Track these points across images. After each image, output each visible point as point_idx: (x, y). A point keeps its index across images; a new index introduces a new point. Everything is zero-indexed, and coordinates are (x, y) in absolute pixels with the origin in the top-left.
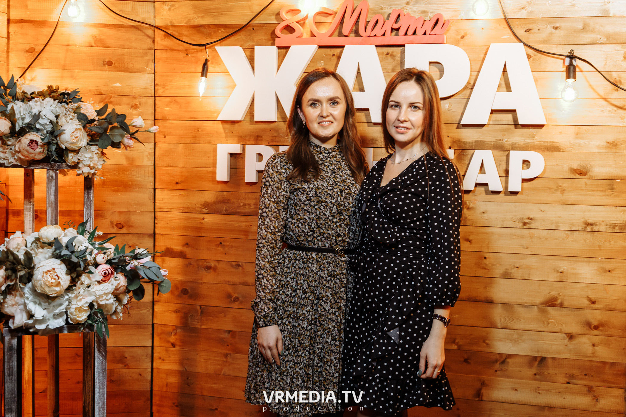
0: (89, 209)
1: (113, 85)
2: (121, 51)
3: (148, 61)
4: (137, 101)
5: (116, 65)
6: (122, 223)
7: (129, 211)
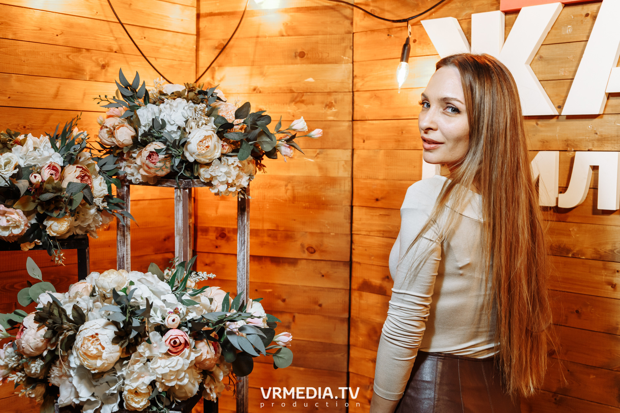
0: (243, 235)
1: (306, 80)
2: (314, 38)
3: (346, 48)
4: (331, 99)
5: (309, 56)
6: (314, 247)
7: (322, 233)
